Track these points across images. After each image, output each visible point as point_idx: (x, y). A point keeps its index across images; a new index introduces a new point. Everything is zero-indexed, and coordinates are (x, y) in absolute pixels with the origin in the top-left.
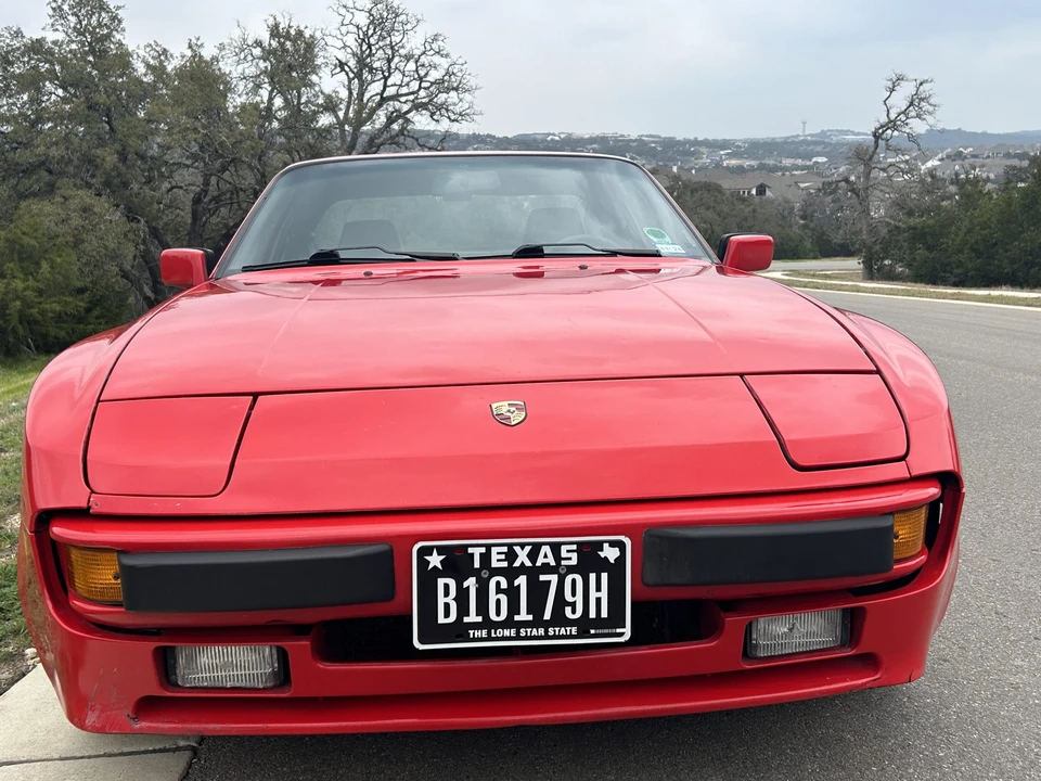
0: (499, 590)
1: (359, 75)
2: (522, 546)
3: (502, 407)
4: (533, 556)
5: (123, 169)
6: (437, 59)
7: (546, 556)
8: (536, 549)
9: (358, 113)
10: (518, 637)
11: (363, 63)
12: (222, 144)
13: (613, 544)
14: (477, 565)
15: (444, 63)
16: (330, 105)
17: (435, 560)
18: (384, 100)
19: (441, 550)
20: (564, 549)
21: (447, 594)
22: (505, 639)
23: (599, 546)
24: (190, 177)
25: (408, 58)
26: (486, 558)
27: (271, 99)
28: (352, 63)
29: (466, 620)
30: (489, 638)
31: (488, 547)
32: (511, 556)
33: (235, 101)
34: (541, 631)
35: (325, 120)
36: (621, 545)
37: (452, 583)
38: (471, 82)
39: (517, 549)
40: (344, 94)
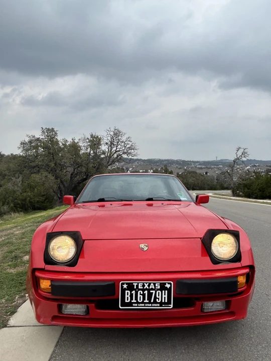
0: (140, 294)
1: (111, 146)
2: (146, 283)
3: (142, 246)
4: (149, 286)
5: (55, 167)
6: (129, 142)
7: (152, 286)
8: (150, 284)
9: (110, 154)
10: (145, 306)
11: (112, 143)
12: (78, 162)
13: (168, 283)
14: (135, 288)
15: (131, 143)
16: (104, 153)
17: (125, 286)
18: (116, 152)
19: (127, 284)
20: (156, 284)
21: (128, 295)
22: (142, 306)
23: (165, 284)
24: (70, 169)
25: (122, 142)
26: (137, 286)
27: (90, 151)
28: (109, 143)
29: (132, 301)
30: (138, 306)
31: (138, 283)
32: (144, 286)
33: (82, 152)
34: (151, 305)
35: (103, 156)
36: (170, 284)
37: (129, 292)
38: (137, 148)
39: (145, 284)
40: (107, 150)
